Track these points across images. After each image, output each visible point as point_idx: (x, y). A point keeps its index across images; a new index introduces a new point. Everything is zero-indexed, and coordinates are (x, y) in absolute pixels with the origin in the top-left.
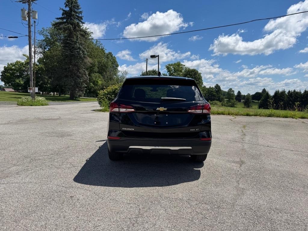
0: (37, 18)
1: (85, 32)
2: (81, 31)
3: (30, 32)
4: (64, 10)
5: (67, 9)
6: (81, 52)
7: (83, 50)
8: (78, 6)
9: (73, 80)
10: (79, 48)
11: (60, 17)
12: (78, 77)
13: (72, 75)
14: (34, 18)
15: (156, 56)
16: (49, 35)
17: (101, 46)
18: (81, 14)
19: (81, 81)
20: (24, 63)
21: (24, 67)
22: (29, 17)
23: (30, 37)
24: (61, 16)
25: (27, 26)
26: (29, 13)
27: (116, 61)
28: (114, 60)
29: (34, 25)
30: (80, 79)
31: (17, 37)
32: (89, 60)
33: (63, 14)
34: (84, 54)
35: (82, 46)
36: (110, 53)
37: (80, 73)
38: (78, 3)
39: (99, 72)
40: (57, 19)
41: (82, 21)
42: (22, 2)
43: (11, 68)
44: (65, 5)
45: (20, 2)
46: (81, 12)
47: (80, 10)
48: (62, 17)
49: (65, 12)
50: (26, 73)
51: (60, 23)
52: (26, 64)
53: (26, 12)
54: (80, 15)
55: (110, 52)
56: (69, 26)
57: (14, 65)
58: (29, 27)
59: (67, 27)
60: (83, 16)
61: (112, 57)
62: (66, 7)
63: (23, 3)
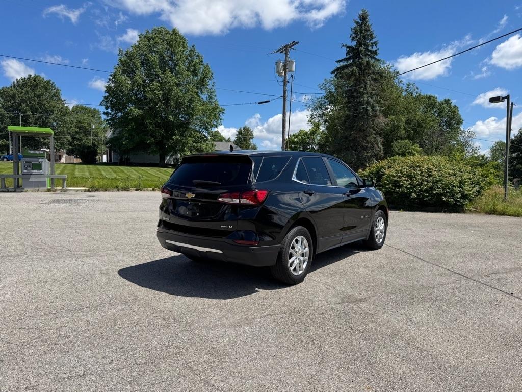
0: (294, 70)
1: (380, 75)
2: (373, 73)
3: (285, 91)
4: (348, 47)
5: (354, 44)
6: (369, 108)
7: (373, 104)
8: (371, 35)
9: (356, 154)
10: (368, 103)
11: (343, 58)
12: (365, 149)
13: (355, 146)
14: (290, 71)
15: (504, 98)
16: (333, 87)
17: (416, 91)
18: (376, 45)
19: (369, 154)
20: (309, 133)
21: (308, 138)
22: (285, 70)
23: (284, 98)
24: (345, 56)
25: (283, 84)
26: (285, 66)
27: (458, 114)
28: (452, 112)
29: (290, 81)
30: (367, 153)
31: (268, 101)
32: (382, 121)
33: (347, 54)
34: (374, 110)
35: (372, 98)
36: (447, 102)
37: (367, 142)
38: (371, 30)
39: (409, 138)
40: (339, 61)
41: (376, 57)
42: (279, 52)
43: (293, 141)
44: (351, 39)
45: (277, 52)
46: (375, 43)
47: (374, 41)
48: (345, 58)
49: (350, 50)
50: (311, 146)
51: (343, 68)
52: (311, 134)
53: (282, 64)
54: (374, 48)
55: (447, 98)
56: (353, 71)
57: (297, 137)
58: (285, 85)
59: (351, 72)
60: (378, 49)
61: (450, 107)
62: (352, 40)
63: (281, 52)
